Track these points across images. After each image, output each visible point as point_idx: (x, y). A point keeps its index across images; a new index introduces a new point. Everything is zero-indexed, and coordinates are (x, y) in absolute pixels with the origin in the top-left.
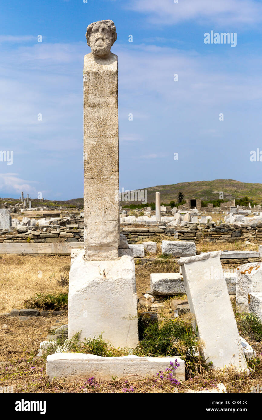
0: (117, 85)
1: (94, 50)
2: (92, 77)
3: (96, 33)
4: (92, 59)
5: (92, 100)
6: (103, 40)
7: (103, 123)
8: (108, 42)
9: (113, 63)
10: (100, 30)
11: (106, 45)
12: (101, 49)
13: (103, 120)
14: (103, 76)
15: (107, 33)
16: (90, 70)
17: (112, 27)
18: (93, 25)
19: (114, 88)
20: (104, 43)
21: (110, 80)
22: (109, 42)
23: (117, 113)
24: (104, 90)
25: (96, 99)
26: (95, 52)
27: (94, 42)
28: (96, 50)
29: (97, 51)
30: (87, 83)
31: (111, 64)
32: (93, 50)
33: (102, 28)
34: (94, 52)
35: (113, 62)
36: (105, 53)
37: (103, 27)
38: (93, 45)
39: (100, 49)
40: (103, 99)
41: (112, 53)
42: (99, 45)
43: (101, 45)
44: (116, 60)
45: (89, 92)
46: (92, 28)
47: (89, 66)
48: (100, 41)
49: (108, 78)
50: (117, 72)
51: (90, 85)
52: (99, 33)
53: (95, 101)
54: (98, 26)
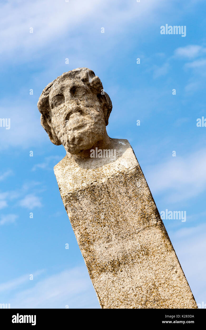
0: (151, 198)
1: (68, 141)
2: (85, 202)
3: (60, 104)
4: (73, 166)
5: (104, 255)
6: (81, 112)
7: (151, 298)
8: (94, 112)
9: (124, 154)
10: (67, 93)
11: (91, 121)
12: (84, 133)
13: (150, 291)
14: (111, 189)
15: (84, 95)
16: (75, 188)
17: (91, 80)
18: (47, 92)
19: (146, 207)
20: (86, 117)
21: (130, 191)
22: (97, 113)
23: (176, 262)
24: (125, 220)
25: (113, 248)
26: (73, 144)
27: (62, 126)
28: (74, 139)
29: (76, 140)
30: (78, 219)
31: (120, 158)
32: (67, 143)
33: (69, 88)
34: (72, 146)
35: (121, 153)
36: (96, 139)
37: (71, 86)
38: (62, 131)
39: (82, 133)
40: (130, 242)
41: (112, 140)
42: (76, 126)
43: (81, 123)
44: (128, 147)
45: (91, 238)
46: (48, 97)
47: (71, 181)
48: (75, 118)
49: (125, 190)
50: (138, 168)
51: (88, 222)
52: (68, 102)
53: (114, 253)
54: (59, 86)
